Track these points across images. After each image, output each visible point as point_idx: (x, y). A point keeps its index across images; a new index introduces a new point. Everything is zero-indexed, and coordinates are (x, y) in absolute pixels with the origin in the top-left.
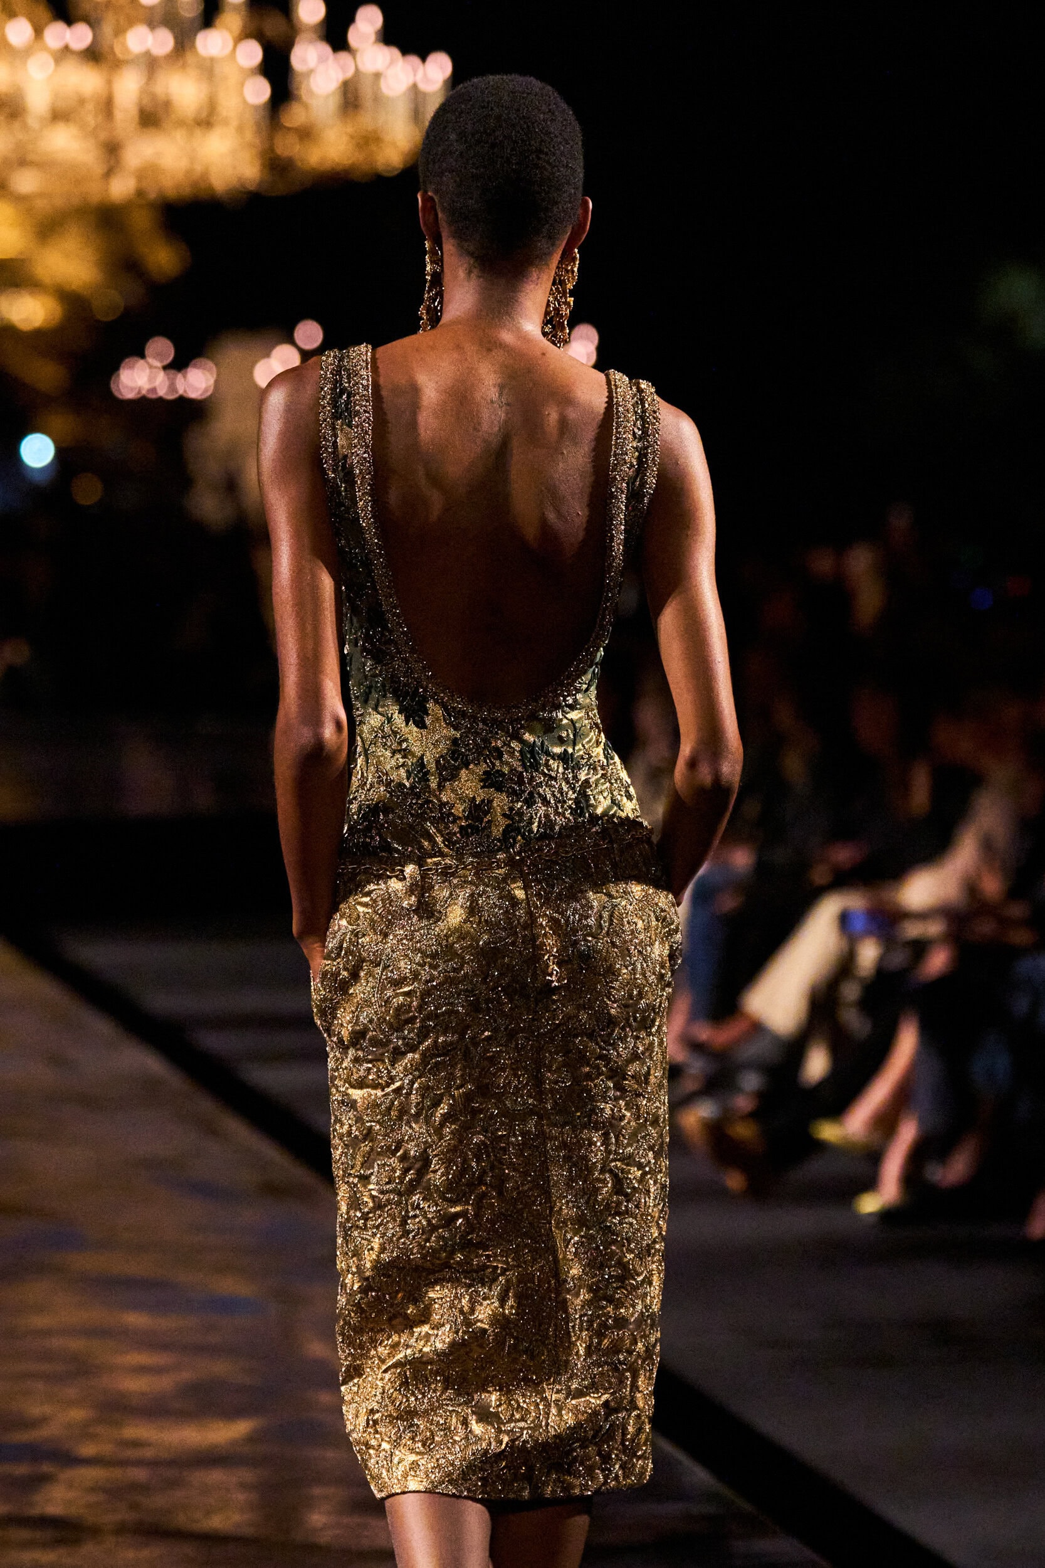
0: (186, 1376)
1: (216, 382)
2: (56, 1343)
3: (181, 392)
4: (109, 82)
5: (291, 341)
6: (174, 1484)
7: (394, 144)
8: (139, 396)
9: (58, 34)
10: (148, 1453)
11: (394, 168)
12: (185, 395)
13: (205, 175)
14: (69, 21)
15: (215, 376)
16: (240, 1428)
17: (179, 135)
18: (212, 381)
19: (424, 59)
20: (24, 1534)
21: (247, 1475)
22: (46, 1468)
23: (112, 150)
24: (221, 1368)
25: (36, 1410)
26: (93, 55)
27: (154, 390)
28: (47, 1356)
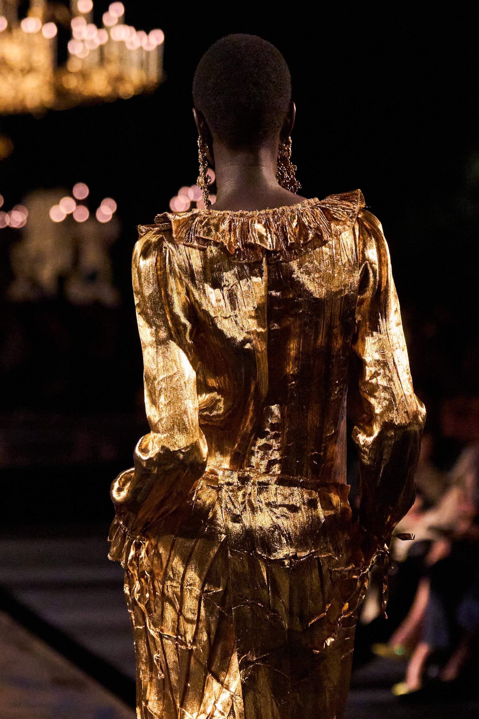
1: (28, 218)
3: (8, 224)
5: (72, 196)
7: (131, 81)
11: (129, 95)
12: (11, 226)
13: (23, 101)
15: (27, 215)
17: (10, 78)
18: (25, 218)
19: (148, 33)
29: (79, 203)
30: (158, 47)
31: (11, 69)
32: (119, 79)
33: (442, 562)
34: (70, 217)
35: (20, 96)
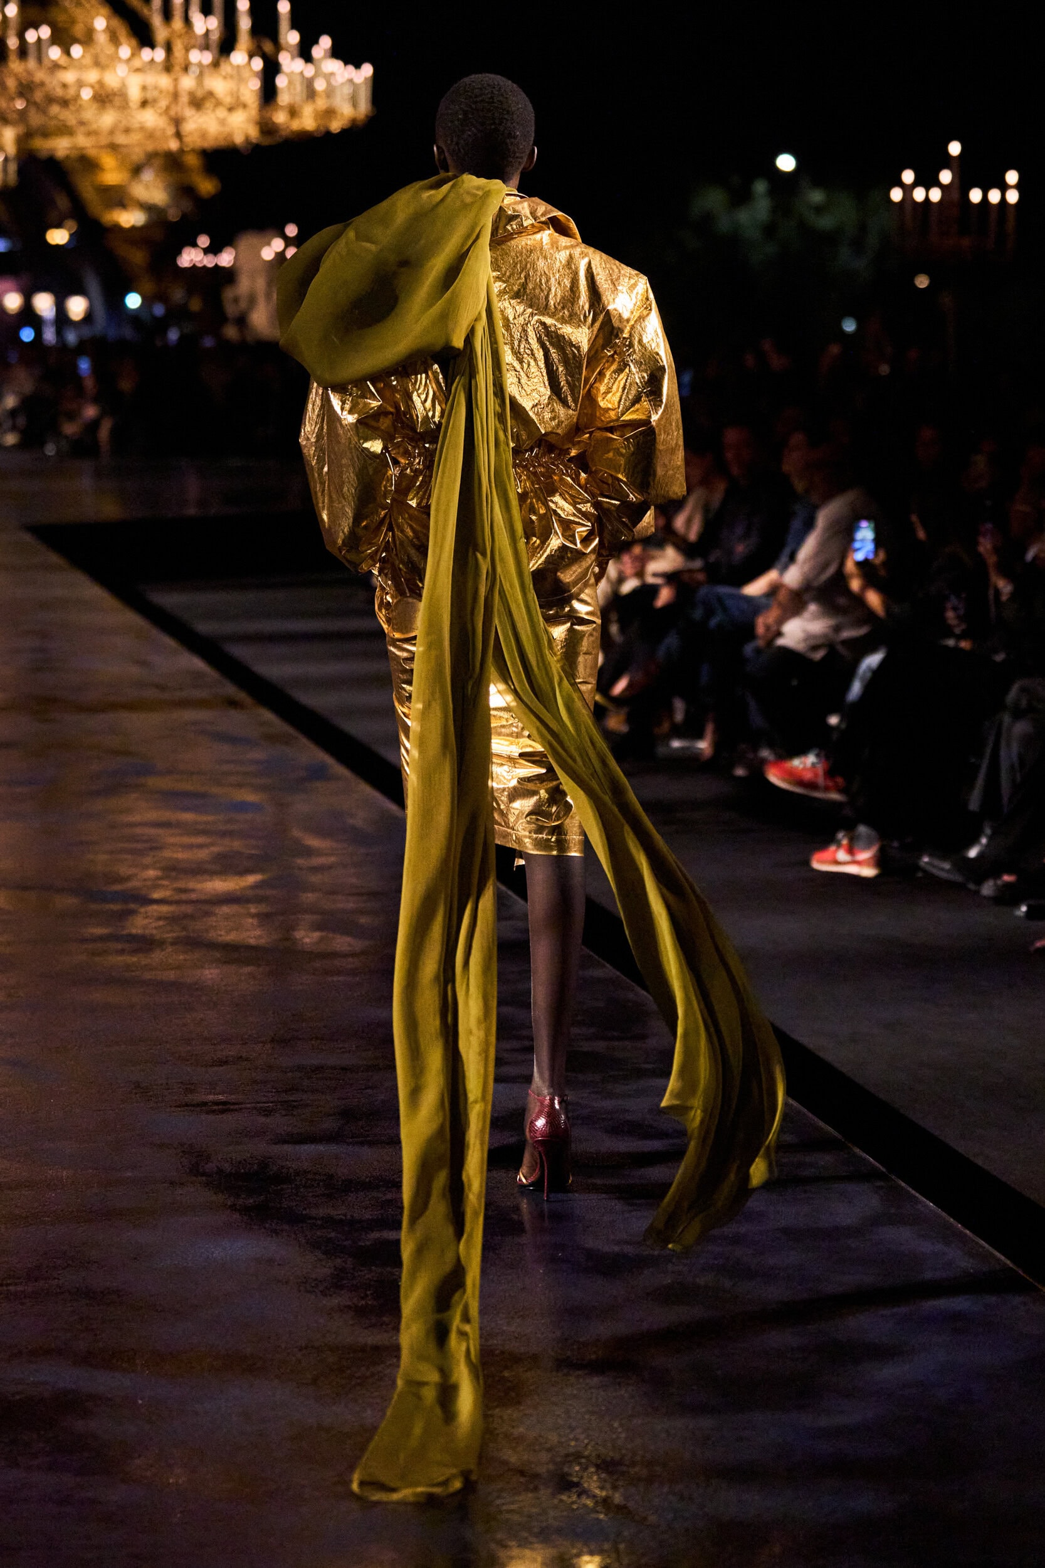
0: (215, 849)
1: (235, 258)
2: (138, 830)
3: (216, 264)
4: (176, 80)
5: (281, 235)
6: (207, 914)
7: (341, 116)
8: (191, 265)
9: (146, 54)
10: (193, 896)
12: (219, 265)
13: (230, 135)
14: (152, 46)
15: (236, 255)
16: (252, 879)
17: (218, 113)
19: (357, 67)
20: (119, 946)
21: (253, 910)
22: (132, 906)
23: (177, 122)
24: (237, 844)
25: (124, 870)
26: (168, 67)
27: (201, 261)
28: (134, 839)
29: (288, 242)
30: (366, 79)
31: (218, 103)
32: (330, 113)
33: (667, 607)
34: (281, 256)
35: (227, 129)
